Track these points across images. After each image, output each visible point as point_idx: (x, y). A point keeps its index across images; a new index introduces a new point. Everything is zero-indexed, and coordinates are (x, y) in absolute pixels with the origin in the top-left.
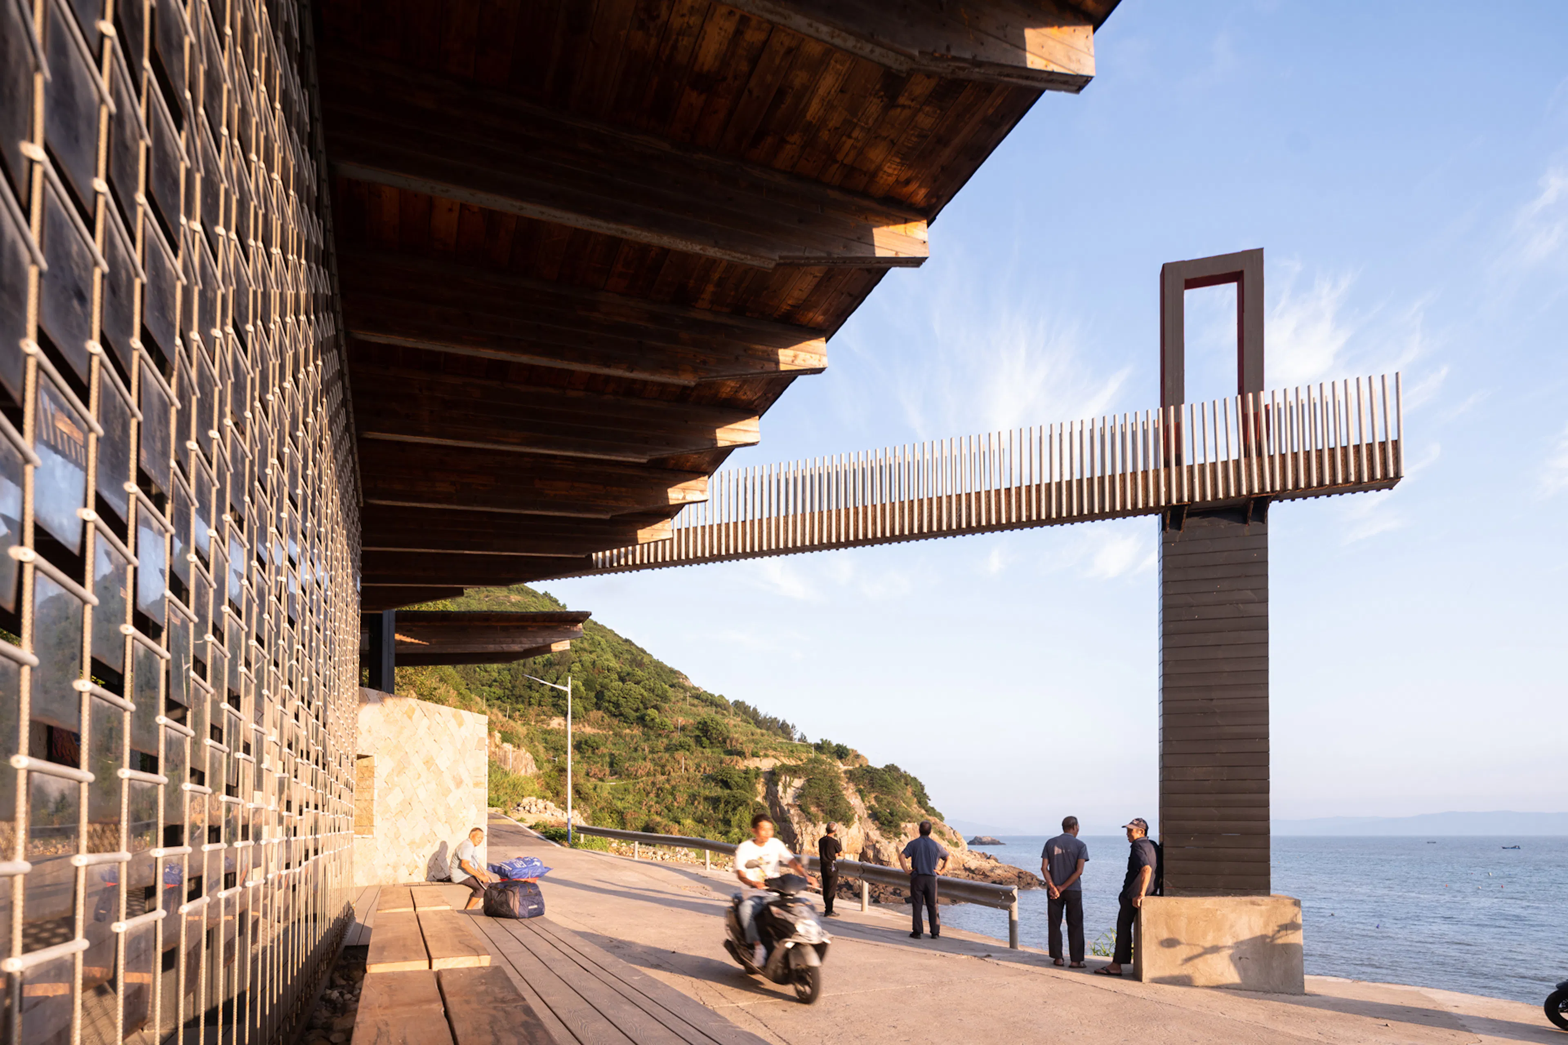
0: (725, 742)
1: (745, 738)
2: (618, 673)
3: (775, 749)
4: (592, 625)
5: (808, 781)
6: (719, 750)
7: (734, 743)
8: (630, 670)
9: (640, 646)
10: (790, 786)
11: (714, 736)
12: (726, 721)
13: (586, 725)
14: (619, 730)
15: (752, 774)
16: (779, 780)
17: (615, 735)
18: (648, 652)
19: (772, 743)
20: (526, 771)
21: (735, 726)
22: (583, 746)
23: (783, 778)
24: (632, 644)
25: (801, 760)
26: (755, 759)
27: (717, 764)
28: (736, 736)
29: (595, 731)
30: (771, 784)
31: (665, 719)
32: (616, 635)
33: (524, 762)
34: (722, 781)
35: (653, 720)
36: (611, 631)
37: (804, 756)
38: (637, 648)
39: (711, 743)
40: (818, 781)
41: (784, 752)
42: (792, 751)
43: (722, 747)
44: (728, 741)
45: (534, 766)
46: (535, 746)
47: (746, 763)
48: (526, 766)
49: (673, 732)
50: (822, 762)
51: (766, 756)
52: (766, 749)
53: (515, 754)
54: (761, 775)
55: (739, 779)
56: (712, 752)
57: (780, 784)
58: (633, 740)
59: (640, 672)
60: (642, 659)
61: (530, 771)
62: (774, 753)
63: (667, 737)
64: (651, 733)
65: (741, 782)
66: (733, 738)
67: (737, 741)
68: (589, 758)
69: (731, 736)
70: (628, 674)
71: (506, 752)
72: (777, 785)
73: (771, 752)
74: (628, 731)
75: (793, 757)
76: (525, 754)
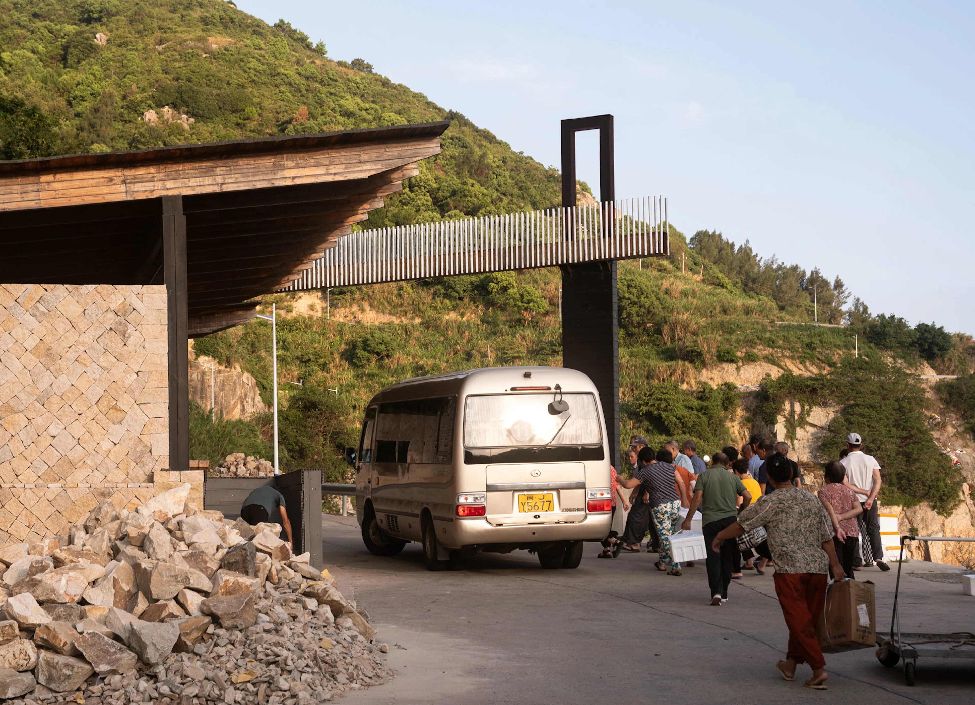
0: (659, 332)
1: (702, 321)
2: (431, 192)
3: (771, 343)
4: (379, 88)
5: (845, 412)
6: (647, 349)
7: (679, 333)
8: (456, 183)
9: (481, 126)
10: (802, 422)
11: (636, 319)
12: (666, 284)
13: (367, 308)
14: (432, 314)
15: (716, 402)
16: (778, 410)
17: (426, 325)
18: (499, 138)
19: (764, 330)
20: (243, 410)
21: (685, 294)
22: (360, 353)
23: (787, 406)
24: (467, 123)
25: (832, 365)
26: (724, 365)
27: (641, 382)
28: (685, 316)
29: (385, 318)
30: (759, 421)
31: (529, 287)
32: (429, 104)
33: (239, 392)
34: (649, 415)
35: (505, 289)
36: (419, 97)
37: (838, 355)
38: (476, 130)
39: (630, 335)
40: (867, 411)
41: (792, 349)
42: (810, 346)
43: (653, 343)
44: (666, 329)
45: (258, 398)
46: (259, 358)
47: (705, 375)
48: (242, 400)
49: (547, 313)
50: (881, 370)
51: (750, 359)
52: (750, 343)
53: (220, 378)
54: (737, 401)
55: (686, 413)
56: (632, 355)
57: (780, 419)
58: (462, 334)
59: (477, 186)
60: (484, 156)
61: (249, 410)
62: (768, 351)
63: (535, 324)
64: (502, 317)
65: (691, 417)
66: (677, 322)
67: (685, 327)
68: (371, 376)
69: (673, 317)
70: (454, 193)
71: (204, 373)
72: (773, 422)
73: (761, 350)
74: (452, 316)
75: (812, 359)
76: (240, 376)
